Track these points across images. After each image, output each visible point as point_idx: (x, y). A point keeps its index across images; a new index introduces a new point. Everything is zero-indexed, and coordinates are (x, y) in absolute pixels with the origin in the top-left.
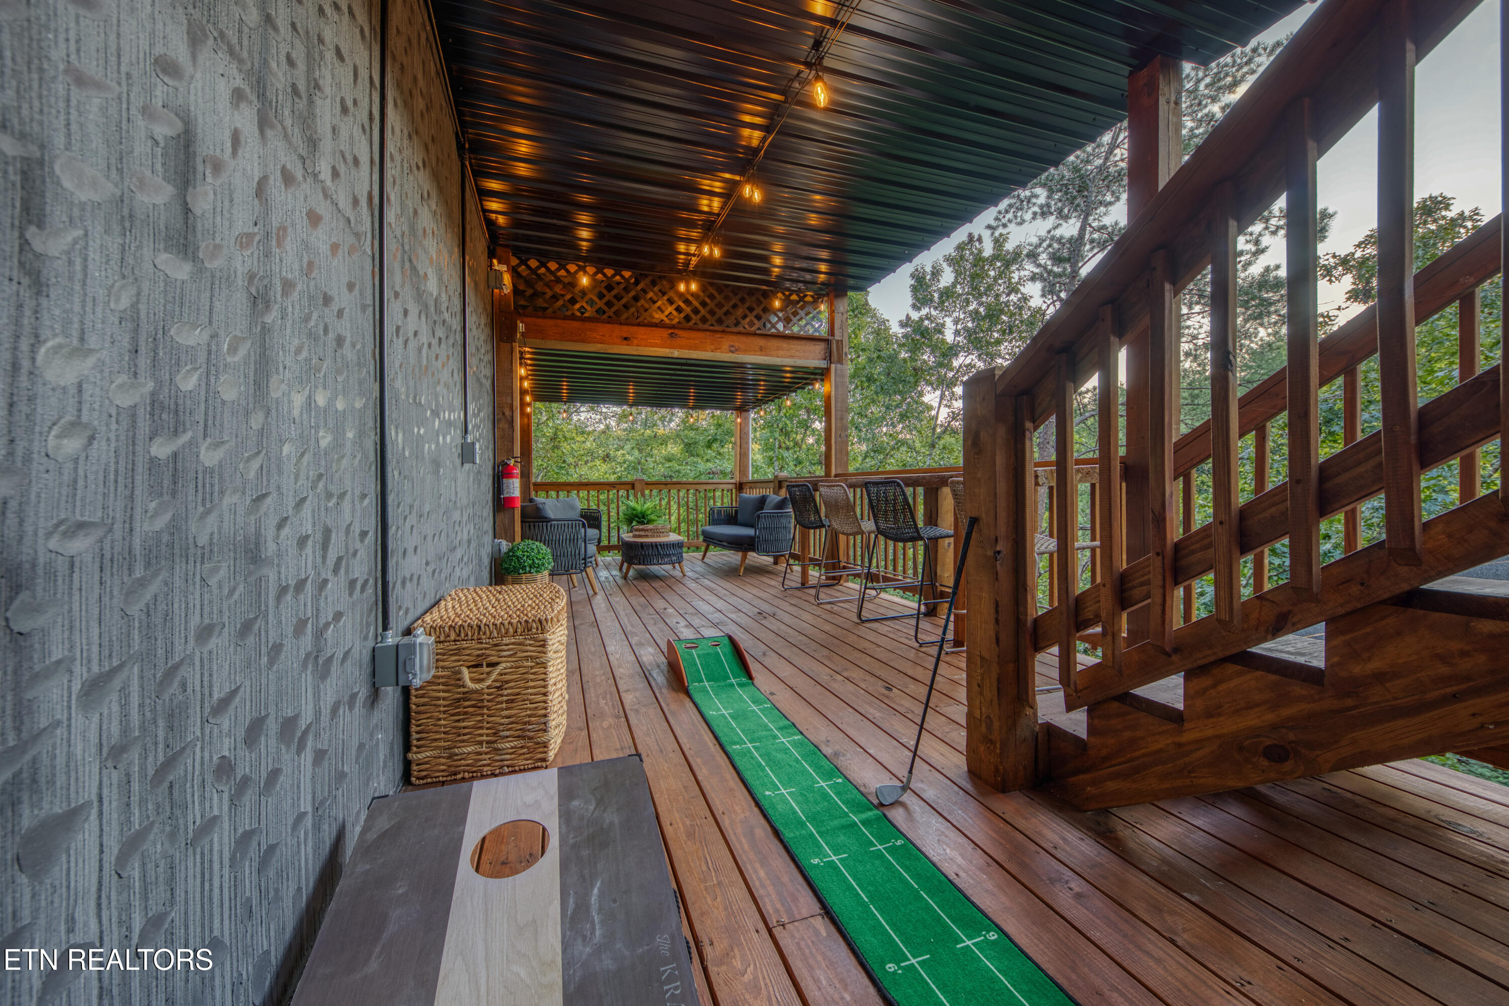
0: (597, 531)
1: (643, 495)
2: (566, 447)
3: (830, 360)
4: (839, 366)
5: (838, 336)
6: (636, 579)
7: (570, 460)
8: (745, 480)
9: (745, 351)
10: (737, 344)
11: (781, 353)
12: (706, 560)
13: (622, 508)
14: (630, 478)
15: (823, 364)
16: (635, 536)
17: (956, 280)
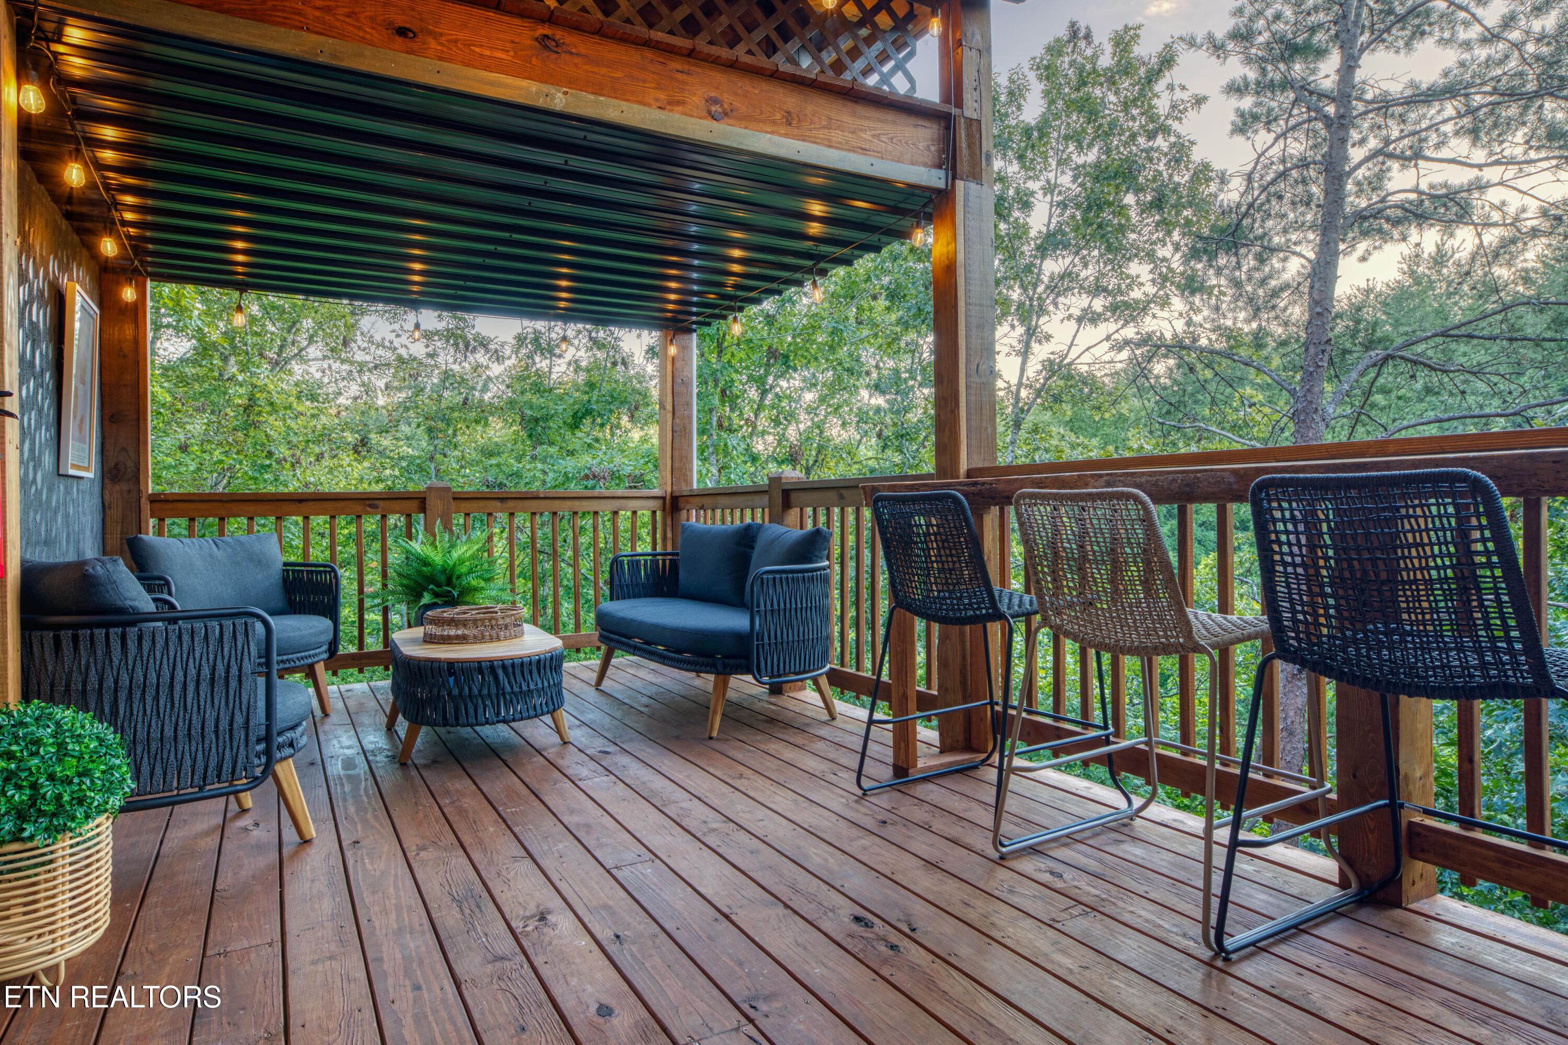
0: (325, 623)
1: (447, 526)
2: (273, 425)
3: (952, 169)
4: (973, 187)
5: (970, 110)
6: (434, 763)
7: (283, 451)
8: (684, 489)
9: (747, 120)
10: (727, 98)
11: (837, 136)
12: (606, 684)
13: (395, 557)
14: (416, 485)
15: (935, 178)
16: (429, 639)
17: (1049, 108)
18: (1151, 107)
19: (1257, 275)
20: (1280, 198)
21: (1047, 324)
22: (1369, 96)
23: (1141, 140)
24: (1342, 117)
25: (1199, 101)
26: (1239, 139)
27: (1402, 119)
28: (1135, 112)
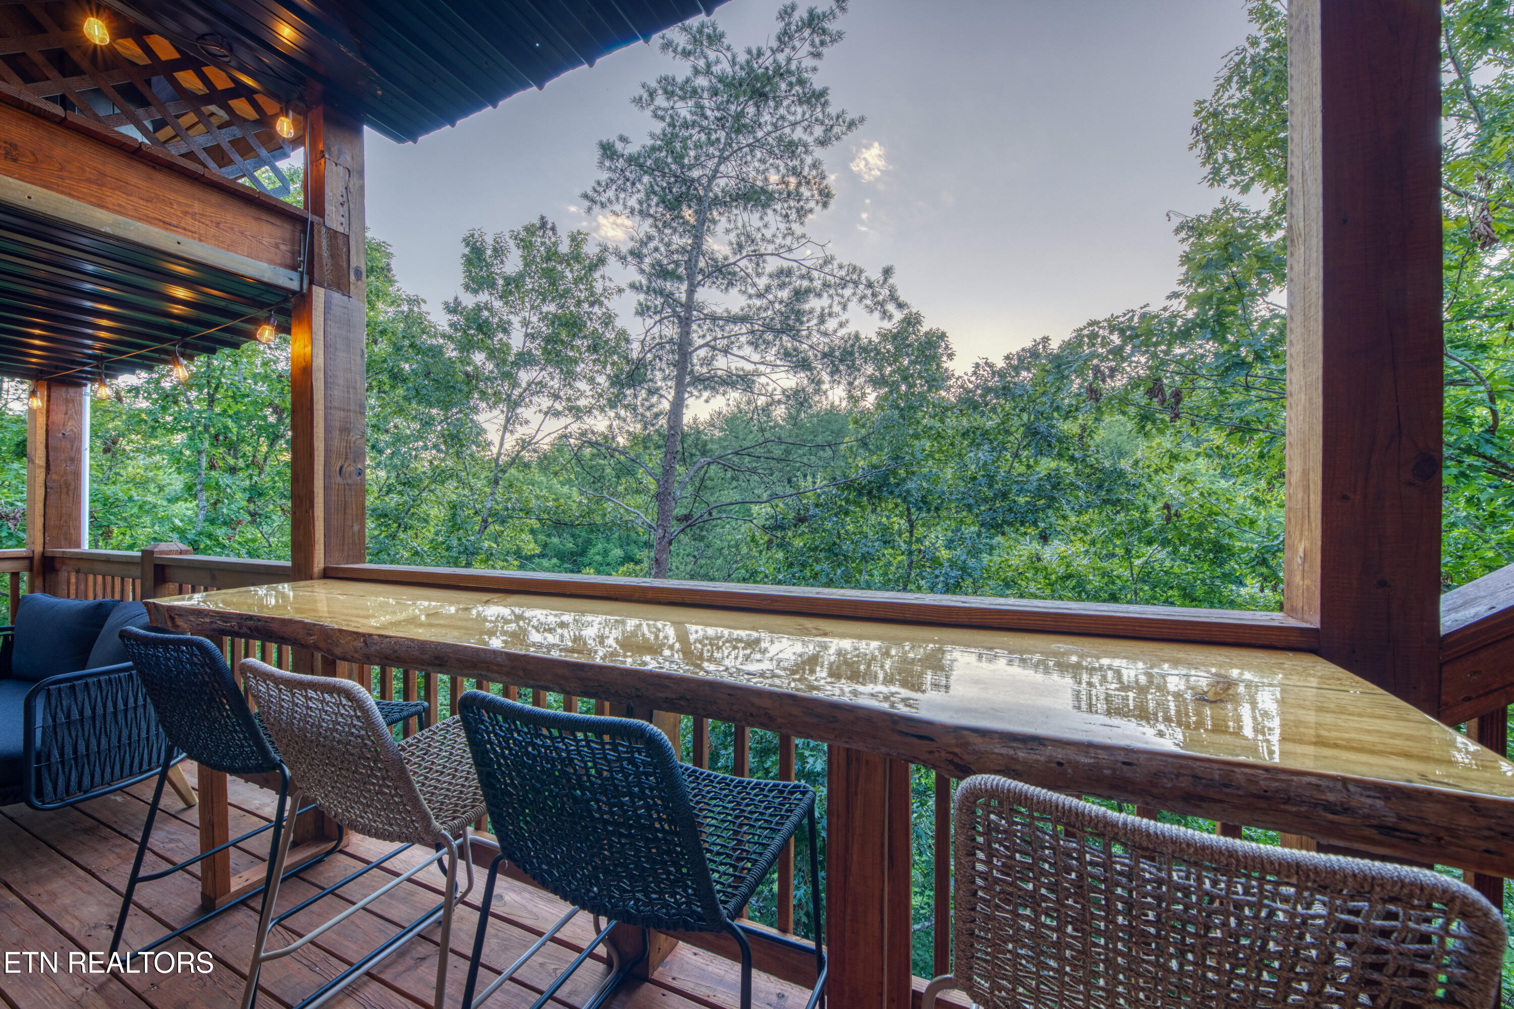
3: (310, 275)
4: (337, 296)
5: (334, 217)
15: (288, 280)
17: (525, 270)
18: (592, 287)
19: (647, 404)
20: (661, 359)
21: (523, 412)
22: (705, 312)
23: (586, 306)
24: (687, 319)
25: (620, 291)
26: (639, 319)
27: (722, 328)
28: (582, 287)
